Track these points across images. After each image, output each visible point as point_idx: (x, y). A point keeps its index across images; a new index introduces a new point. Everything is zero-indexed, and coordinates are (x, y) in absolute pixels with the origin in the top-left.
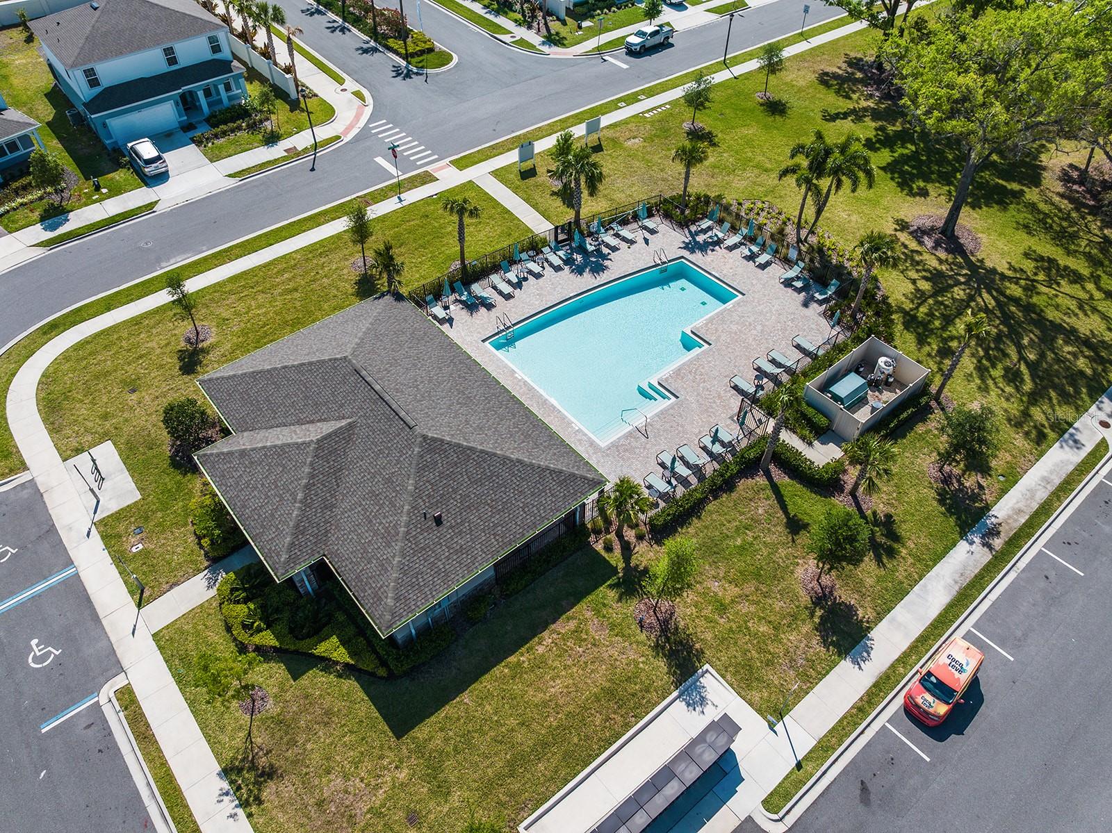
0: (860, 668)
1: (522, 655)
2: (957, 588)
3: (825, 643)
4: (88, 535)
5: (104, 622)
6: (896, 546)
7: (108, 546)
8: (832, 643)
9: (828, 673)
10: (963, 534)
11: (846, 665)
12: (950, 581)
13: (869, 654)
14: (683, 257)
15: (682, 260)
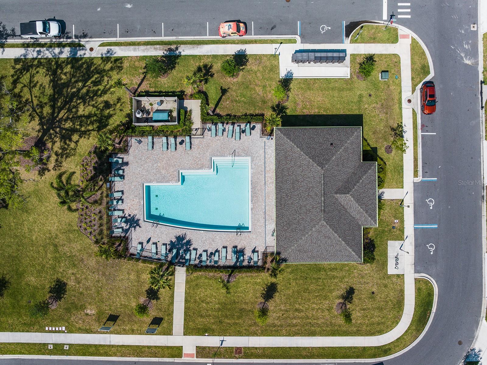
0: (245, 49)
1: (322, 113)
2: (199, 46)
3: (247, 60)
4: (407, 237)
5: (413, 202)
6: (202, 67)
7: (404, 228)
8: (246, 59)
9: (254, 55)
10: (180, 56)
11: (248, 52)
12: (199, 49)
13: (240, 51)
14: (144, 221)
15: (145, 220)
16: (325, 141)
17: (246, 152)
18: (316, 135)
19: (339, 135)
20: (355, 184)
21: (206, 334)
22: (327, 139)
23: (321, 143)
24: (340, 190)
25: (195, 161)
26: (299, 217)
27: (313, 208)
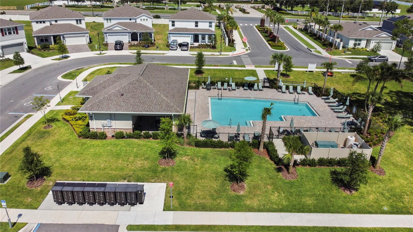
16: (127, 100)
18: (136, 105)
19: (109, 104)
22: (124, 101)
23: (133, 97)
24: (125, 76)
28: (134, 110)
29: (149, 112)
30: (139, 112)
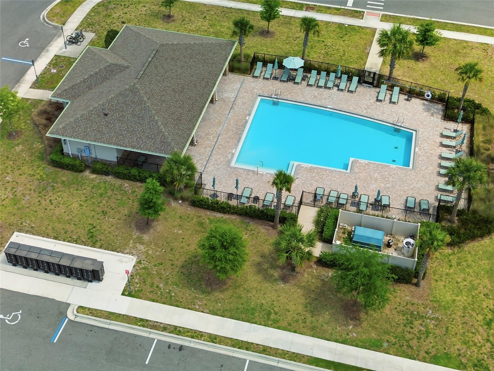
14: (416, 131)
15: (414, 133)
16: (111, 124)
17: (235, 172)
18: (121, 135)
19: (87, 128)
20: (96, 73)
21: (347, 26)
22: (108, 126)
23: (120, 120)
24: (120, 69)
25: (320, 178)
26: (189, 61)
27: (166, 59)
28: (118, 143)
29: (136, 149)
30: (123, 146)
